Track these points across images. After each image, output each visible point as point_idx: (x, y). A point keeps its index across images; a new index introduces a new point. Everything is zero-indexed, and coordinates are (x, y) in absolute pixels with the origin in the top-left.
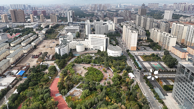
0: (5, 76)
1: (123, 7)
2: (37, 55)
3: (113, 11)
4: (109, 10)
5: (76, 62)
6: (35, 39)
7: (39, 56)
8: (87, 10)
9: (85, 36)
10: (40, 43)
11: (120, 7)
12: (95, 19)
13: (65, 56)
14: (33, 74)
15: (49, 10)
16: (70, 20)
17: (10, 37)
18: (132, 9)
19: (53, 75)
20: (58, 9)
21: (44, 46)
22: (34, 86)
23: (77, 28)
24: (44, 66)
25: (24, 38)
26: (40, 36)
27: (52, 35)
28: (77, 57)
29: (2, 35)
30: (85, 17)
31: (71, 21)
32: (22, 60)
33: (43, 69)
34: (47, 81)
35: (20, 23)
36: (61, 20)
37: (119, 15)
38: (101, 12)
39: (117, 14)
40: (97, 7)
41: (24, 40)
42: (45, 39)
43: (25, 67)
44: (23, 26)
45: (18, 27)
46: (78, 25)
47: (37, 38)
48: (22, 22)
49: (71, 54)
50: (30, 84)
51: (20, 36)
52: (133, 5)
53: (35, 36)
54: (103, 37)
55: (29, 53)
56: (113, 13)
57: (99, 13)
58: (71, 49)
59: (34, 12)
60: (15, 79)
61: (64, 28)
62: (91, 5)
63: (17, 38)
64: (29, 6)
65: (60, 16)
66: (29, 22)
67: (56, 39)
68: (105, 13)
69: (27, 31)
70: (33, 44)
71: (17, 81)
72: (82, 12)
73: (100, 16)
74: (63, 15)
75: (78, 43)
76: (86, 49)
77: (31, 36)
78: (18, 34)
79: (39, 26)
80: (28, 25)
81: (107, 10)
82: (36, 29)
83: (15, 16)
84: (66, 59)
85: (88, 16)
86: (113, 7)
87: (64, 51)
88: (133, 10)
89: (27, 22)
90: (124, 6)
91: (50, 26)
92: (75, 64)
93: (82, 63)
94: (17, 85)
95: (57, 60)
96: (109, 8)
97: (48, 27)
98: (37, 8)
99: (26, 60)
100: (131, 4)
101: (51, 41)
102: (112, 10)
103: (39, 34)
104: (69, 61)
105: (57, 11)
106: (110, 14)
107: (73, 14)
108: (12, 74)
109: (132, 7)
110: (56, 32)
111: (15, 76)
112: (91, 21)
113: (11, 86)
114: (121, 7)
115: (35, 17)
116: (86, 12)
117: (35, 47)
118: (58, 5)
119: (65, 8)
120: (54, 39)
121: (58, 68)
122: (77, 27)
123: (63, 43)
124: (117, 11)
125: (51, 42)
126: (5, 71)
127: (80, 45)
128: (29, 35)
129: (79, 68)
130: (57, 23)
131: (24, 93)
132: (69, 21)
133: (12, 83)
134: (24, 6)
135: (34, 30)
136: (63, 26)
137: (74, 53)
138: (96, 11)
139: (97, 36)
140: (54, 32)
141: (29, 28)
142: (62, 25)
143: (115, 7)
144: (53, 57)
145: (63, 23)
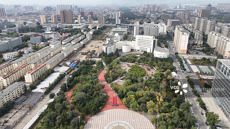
0: (61, 66)
1: (184, 8)
2: (85, 53)
3: (170, 13)
4: (164, 12)
5: (121, 60)
6: (83, 39)
7: (87, 53)
8: (138, 11)
9: (133, 38)
10: (88, 42)
11: (179, 8)
12: (146, 21)
13: (111, 54)
14: (84, 66)
15: (96, 11)
16: (118, 21)
17: (60, 36)
18: (194, 11)
19: (100, 68)
20: (106, 10)
21: (92, 46)
22: (85, 75)
23: (125, 30)
24: (92, 61)
25: (73, 38)
26: (88, 36)
27: (99, 37)
28: (123, 56)
29: (55, 34)
30: (134, 19)
31: (119, 23)
32: (73, 55)
33: (91, 63)
34: (95, 72)
35: (68, 23)
36: (108, 22)
37: (175, 17)
38: (154, 14)
39: (174, 16)
40: (151, 8)
41: (73, 39)
42: (92, 40)
43: (77, 61)
44: (72, 27)
45: (66, 27)
46: (126, 27)
47: (85, 38)
48: (70, 23)
49: (116, 54)
50: (81, 72)
51: (69, 36)
52: (197, 6)
53: (83, 36)
54: (151, 39)
55: (79, 50)
56: (168, 15)
57: (152, 15)
58: (117, 49)
59: (81, 13)
60: (69, 69)
61: (111, 30)
62: (144, 6)
63: (66, 37)
64: (76, 7)
65: (108, 17)
66: (77, 23)
67: (103, 40)
68: (159, 15)
69: (75, 31)
70: (82, 43)
71: (70, 70)
72: (132, 14)
73: (153, 18)
74: (111, 16)
75: (124, 43)
76: (132, 50)
77: (79, 37)
78: (67, 34)
79: (87, 27)
80: (76, 26)
81: (163, 12)
82: (84, 30)
83: (64, 17)
84: (112, 57)
85: (138, 18)
86: (170, 8)
87: (111, 50)
88: (196, 12)
89: (74, 23)
90: (186, 6)
91: (97, 27)
92: (120, 62)
93: (126, 62)
94: (71, 73)
95: (104, 57)
96: (165, 10)
97: (95, 28)
98: (84, 9)
99: (76, 56)
100: (195, 4)
101: (98, 41)
102: (168, 12)
103: (87, 34)
104: (114, 59)
105: (105, 12)
106: (165, 16)
107: (122, 15)
108: (66, 65)
109: (196, 7)
110: (103, 34)
111: (69, 67)
112: (141, 23)
113: (66, 73)
114: (181, 8)
115: (82, 18)
116: (137, 14)
117: (84, 46)
118: (106, 5)
119: (114, 9)
120: (101, 40)
121: (104, 64)
122: (124, 28)
123: (110, 43)
124: (174, 13)
125: (98, 43)
126: (60, 63)
127: (126, 45)
128: (78, 35)
129: (124, 65)
130: (105, 25)
131: (78, 78)
132: (117, 23)
133: (67, 71)
134: (71, 6)
135: (82, 31)
136: (111, 27)
137: (120, 53)
138: (149, 13)
139: (145, 38)
140: (101, 33)
141: (77, 29)
142: (109, 26)
143: (173, 8)
144: (100, 55)
145: (110, 25)
